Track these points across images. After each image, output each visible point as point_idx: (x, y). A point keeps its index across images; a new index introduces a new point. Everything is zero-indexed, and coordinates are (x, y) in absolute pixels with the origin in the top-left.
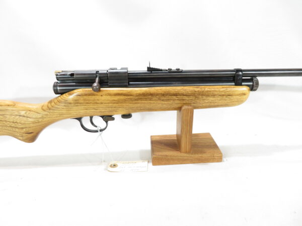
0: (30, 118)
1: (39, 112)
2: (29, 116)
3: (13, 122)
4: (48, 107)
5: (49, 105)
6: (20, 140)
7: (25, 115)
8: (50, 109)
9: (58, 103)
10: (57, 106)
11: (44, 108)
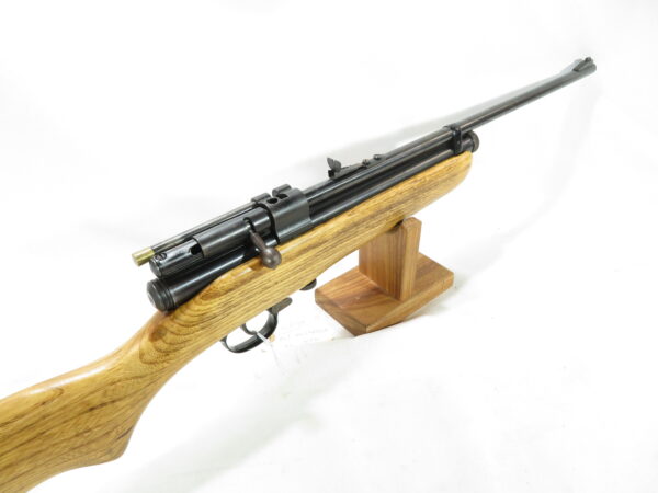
0: (120, 399)
1: (138, 373)
2: (115, 397)
3: (77, 435)
4: (159, 350)
5: (160, 344)
6: (106, 461)
7: (106, 400)
8: (167, 353)
9: (184, 330)
10: (183, 338)
11: (148, 358)
